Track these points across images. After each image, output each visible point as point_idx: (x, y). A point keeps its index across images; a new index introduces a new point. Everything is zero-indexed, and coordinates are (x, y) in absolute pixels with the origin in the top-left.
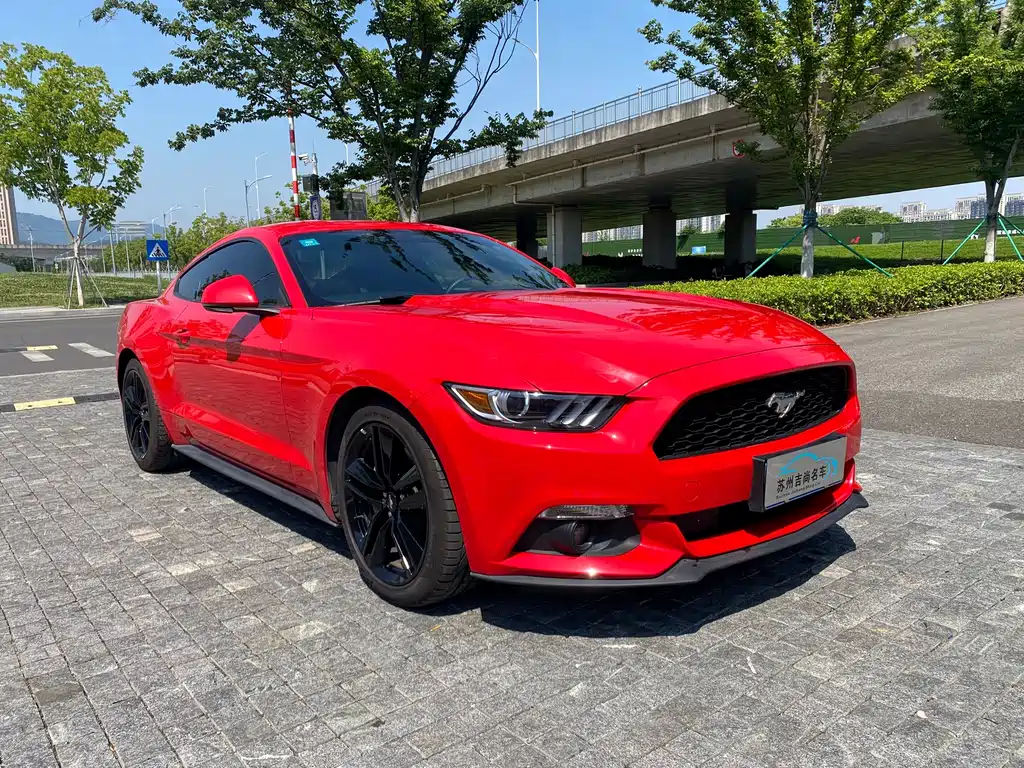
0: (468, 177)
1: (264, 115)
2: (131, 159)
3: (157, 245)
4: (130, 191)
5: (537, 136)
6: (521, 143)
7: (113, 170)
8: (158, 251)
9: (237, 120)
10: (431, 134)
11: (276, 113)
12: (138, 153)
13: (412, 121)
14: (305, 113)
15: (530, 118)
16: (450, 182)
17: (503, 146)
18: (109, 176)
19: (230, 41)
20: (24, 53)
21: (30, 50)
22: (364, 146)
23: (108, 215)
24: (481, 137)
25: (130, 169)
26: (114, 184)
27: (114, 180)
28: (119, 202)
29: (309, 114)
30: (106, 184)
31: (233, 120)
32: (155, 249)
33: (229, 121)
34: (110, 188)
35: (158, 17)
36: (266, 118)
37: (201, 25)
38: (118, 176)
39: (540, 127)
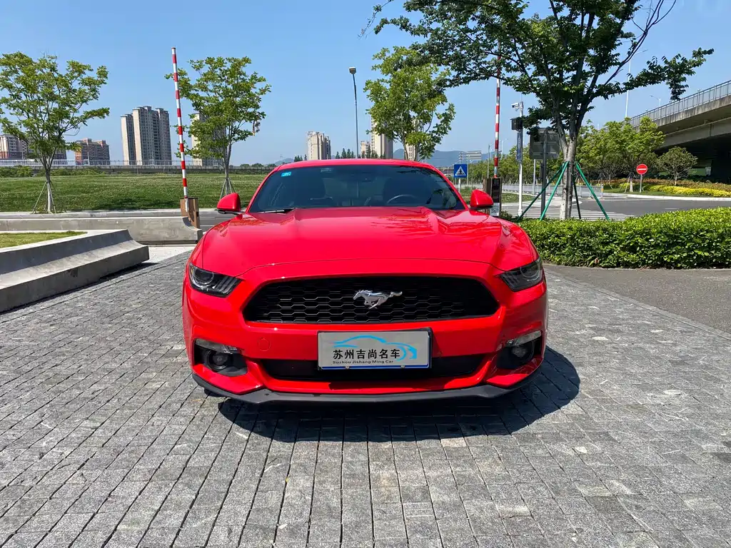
0: (724, 105)
1: (466, 81)
2: (447, 112)
3: (461, 168)
4: (445, 133)
5: (694, 73)
6: (684, 79)
7: (436, 121)
8: (461, 171)
9: (450, 86)
10: (594, 81)
11: (474, 78)
12: (451, 108)
13: (575, 73)
14: (493, 76)
15: (689, 57)
16: (707, 110)
17: (667, 83)
18: (433, 124)
19: (450, 33)
20: (394, 52)
21: (396, 49)
22: (538, 95)
23: (430, 149)
24: (638, 78)
25: (447, 118)
26: (436, 129)
27: (437, 127)
28: (438, 140)
29: (495, 77)
30: (431, 129)
31: (447, 86)
32: (459, 170)
33: (445, 87)
34: (434, 132)
35: (410, 25)
36: (468, 82)
37: (434, 26)
38: (439, 123)
39: (698, 64)
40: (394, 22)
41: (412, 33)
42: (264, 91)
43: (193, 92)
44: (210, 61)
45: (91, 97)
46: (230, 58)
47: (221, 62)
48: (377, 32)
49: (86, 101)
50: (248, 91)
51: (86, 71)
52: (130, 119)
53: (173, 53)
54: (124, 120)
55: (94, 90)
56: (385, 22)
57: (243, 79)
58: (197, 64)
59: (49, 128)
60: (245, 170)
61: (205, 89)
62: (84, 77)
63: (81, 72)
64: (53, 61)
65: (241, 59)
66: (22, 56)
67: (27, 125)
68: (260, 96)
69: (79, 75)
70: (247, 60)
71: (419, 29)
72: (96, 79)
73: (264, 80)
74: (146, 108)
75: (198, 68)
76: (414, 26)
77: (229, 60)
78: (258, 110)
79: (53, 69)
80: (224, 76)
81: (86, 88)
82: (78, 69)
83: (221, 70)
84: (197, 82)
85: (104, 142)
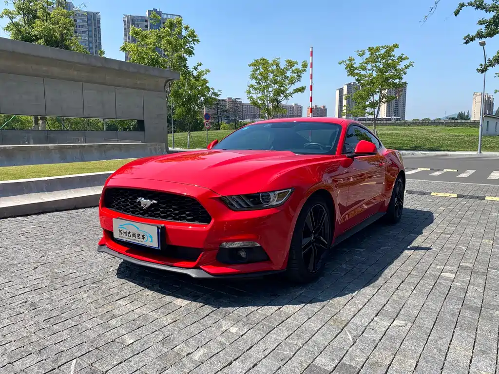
35: (485, 5)
40: (470, 4)
41: (487, 11)
42: (408, 66)
43: (356, 71)
44: (370, 49)
45: (297, 81)
46: (384, 46)
47: (378, 50)
48: (456, 15)
49: (293, 83)
50: (395, 68)
51: (295, 65)
52: (341, 91)
53: (311, 50)
54: (338, 92)
55: (299, 76)
56: (462, 5)
57: (392, 60)
58: (361, 53)
59: (272, 101)
60: (416, 123)
61: (365, 69)
62: (293, 68)
63: (291, 66)
64: (278, 60)
65: (391, 45)
66: (264, 60)
67: (260, 99)
68: (406, 70)
69: (291, 68)
70: (396, 46)
71: (493, 7)
72: (300, 69)
73: (408, 59)
74: (352, 83)
75: (361, 55)
76: (489, 5)
77: (383, 47)
78: (402, 81)
79: (278, 65)
80: (377, 59)
81: (295, 75)
82: (291, 64)
83: (376, 55)
84: (360, 65)
85: (324, 107)
